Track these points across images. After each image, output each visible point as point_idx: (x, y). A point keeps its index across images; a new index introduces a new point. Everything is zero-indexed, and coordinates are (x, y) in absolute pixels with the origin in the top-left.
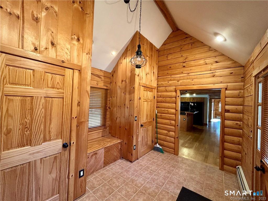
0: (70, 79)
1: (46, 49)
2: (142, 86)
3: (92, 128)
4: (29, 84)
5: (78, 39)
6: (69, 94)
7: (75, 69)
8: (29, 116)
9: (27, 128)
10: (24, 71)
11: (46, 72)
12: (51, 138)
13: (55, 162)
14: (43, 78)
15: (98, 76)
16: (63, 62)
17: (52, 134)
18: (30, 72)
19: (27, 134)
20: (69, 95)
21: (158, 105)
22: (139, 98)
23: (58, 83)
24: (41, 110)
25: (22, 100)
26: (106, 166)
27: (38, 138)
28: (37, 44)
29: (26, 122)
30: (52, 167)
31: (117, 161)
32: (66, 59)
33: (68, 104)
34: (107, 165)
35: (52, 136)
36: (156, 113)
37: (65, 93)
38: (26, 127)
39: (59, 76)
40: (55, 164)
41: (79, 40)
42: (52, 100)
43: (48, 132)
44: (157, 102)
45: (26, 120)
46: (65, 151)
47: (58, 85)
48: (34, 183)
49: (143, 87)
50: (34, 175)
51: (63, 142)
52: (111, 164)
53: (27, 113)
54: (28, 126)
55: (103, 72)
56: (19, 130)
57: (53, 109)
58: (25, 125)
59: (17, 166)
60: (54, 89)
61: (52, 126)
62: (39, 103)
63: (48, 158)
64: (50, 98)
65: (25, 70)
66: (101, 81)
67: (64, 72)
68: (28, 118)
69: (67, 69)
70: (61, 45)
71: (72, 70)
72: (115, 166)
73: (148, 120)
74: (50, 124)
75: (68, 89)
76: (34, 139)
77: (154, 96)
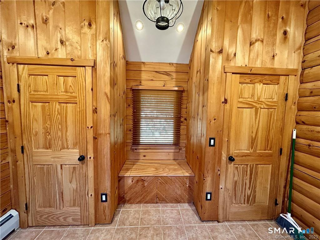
0: (82, 79)
1: (56, 50)
2: (233, 73)
3: (156, 145)
4: (46, 90)
5: (89, 24)
6: (83, 98)
7: (86, 66)
8: (49, 121)
9: (48, 133)
10: (41, 78)
11: (58, 76)
12: (68, 146)
13: (74, 172)
14: (55, 82)
15: (167, 74)
16: (72, 60)
17: (69, 143)
18: (46, 78)
19: (49, 138)
20: (82, 100)
21: (300, 117)
22: (223, 100)
23: (70, 86)
24: (57, 116)
25: (42, 106)
26: (161, 203)
27: (57, 144)
28: (48, 47)
29: (47, 127)
30: (71, 176)
31: (181, 204)
32: (76, 56)
33: (82, 110)
34: (163, 202)
35: (69, 144)
36: (294, 137)
37: (78, 98)
38: (47, 131)
39: (71, 78)
40: (74, 174)
41: (91, 24)
42: (66, 106)
43: (65, 140)
44: (299, 110)
45: (47, 125)
46: (83, 164)
47: (71, 88)
48: (57, 185)
49: (239, 75)
50: (56, 178)
51: (80, 154)
52: (168, 204)
53: (47, 118)
54: (49, 130)
55: (175, 65)
56: (43, 133)
57: (68, 115)
58: (46, 129)
59: (44, 165)
60: (67, 93)
61: (68, 134)
62: (55, 109)
63: (68, 166)
64: (65, 104)
65: (42, 76)
66: (171, 80)
67: (75, 72)
68: (48, 123)
69: (78, 67)
70: (71, 41)
71: (84, 68)
72: (172, 210)
73: (255, 151)
74: (66, 131)
75: (81, 93)
76: (53, 144)
77: (287, 95)
